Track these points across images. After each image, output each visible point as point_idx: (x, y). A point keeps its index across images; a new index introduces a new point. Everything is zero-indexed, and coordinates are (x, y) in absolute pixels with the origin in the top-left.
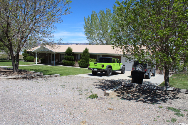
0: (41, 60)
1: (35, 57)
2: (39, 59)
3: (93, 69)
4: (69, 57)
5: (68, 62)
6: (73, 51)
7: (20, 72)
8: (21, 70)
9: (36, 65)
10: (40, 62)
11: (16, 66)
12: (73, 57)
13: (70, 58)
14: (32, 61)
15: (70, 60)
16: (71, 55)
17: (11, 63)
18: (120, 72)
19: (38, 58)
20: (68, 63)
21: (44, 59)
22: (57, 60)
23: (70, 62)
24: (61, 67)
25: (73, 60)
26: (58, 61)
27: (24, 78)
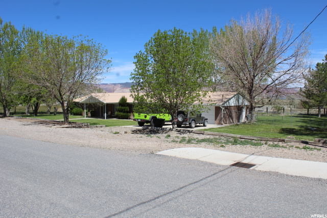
0: (91, 113)
1: (84, 109)
2: (89, 111)
3: (138, 119)
4: (123, 108)
5: (122, 114)
6: (128, 102)
7: (70, 123)
8: (70, 122)
9: (85, 118)
10: (90, 115)
11: (66, 118)
12: (127, 108)
13: (125, 109)
14: (80, 114)
15: (124, 112)
16: (125, 106)
17: (62, 116)
18: (171, 123)
19: (87, 111)
20: (122, 116)
21: (94, 111)
22: (110, 113)
23: (124, 114)
24: (115, 120)
25: (127, 112)
26: (112, 114)
27: (74, 127)
